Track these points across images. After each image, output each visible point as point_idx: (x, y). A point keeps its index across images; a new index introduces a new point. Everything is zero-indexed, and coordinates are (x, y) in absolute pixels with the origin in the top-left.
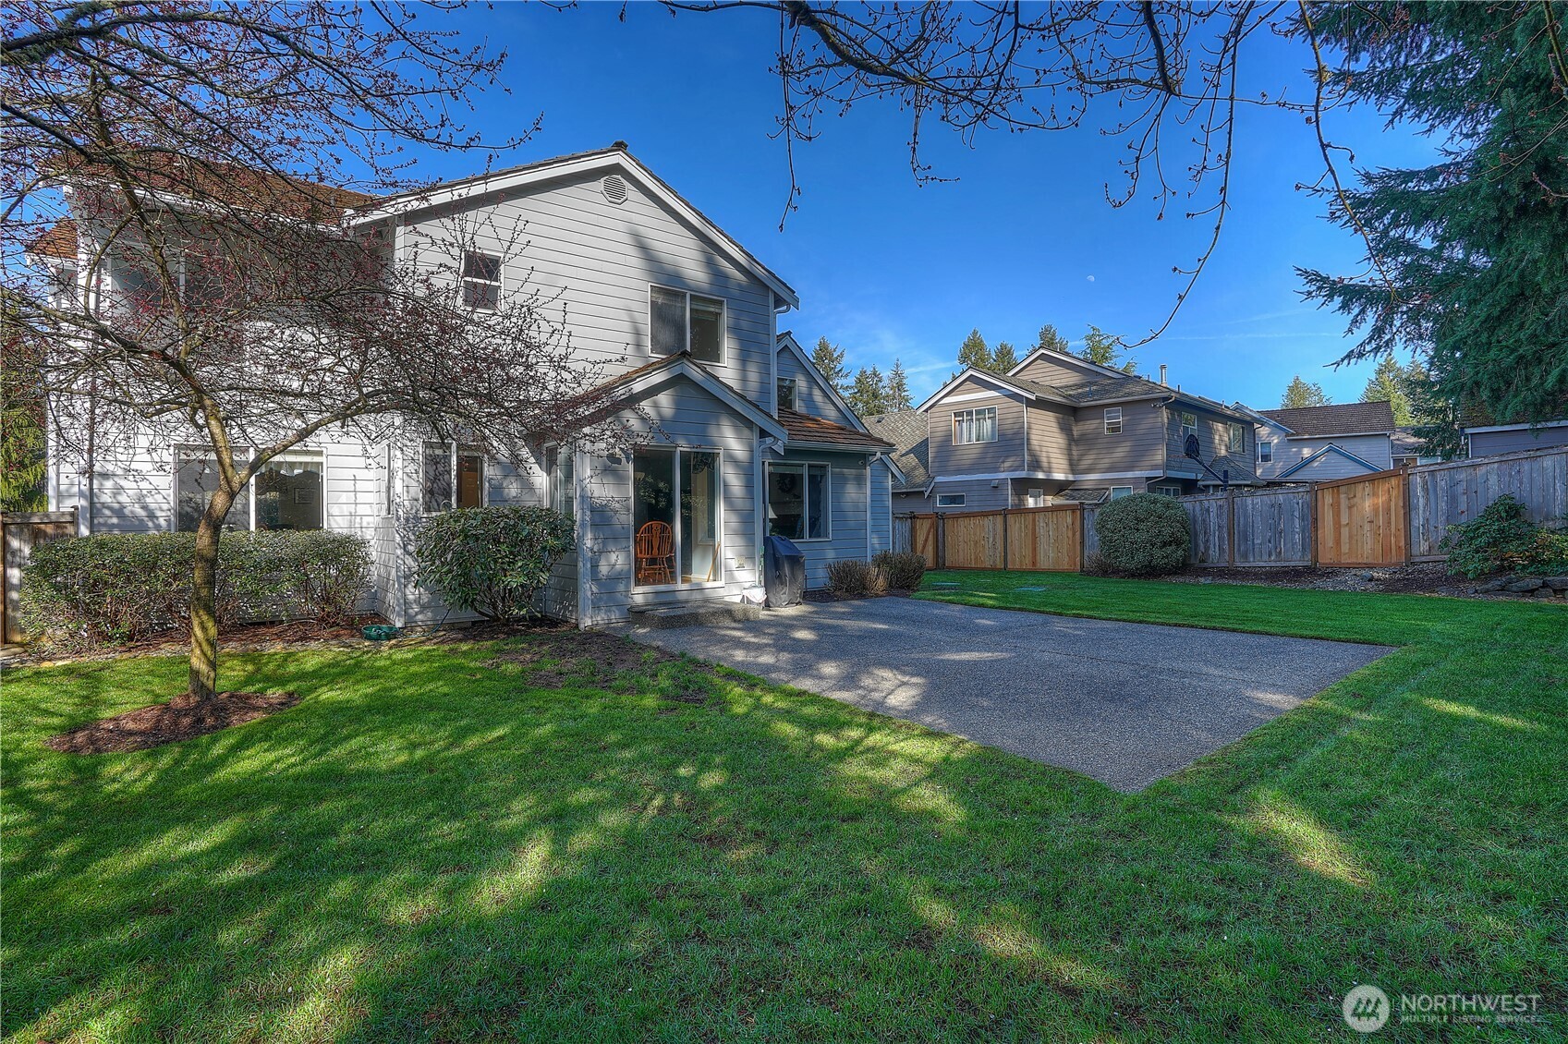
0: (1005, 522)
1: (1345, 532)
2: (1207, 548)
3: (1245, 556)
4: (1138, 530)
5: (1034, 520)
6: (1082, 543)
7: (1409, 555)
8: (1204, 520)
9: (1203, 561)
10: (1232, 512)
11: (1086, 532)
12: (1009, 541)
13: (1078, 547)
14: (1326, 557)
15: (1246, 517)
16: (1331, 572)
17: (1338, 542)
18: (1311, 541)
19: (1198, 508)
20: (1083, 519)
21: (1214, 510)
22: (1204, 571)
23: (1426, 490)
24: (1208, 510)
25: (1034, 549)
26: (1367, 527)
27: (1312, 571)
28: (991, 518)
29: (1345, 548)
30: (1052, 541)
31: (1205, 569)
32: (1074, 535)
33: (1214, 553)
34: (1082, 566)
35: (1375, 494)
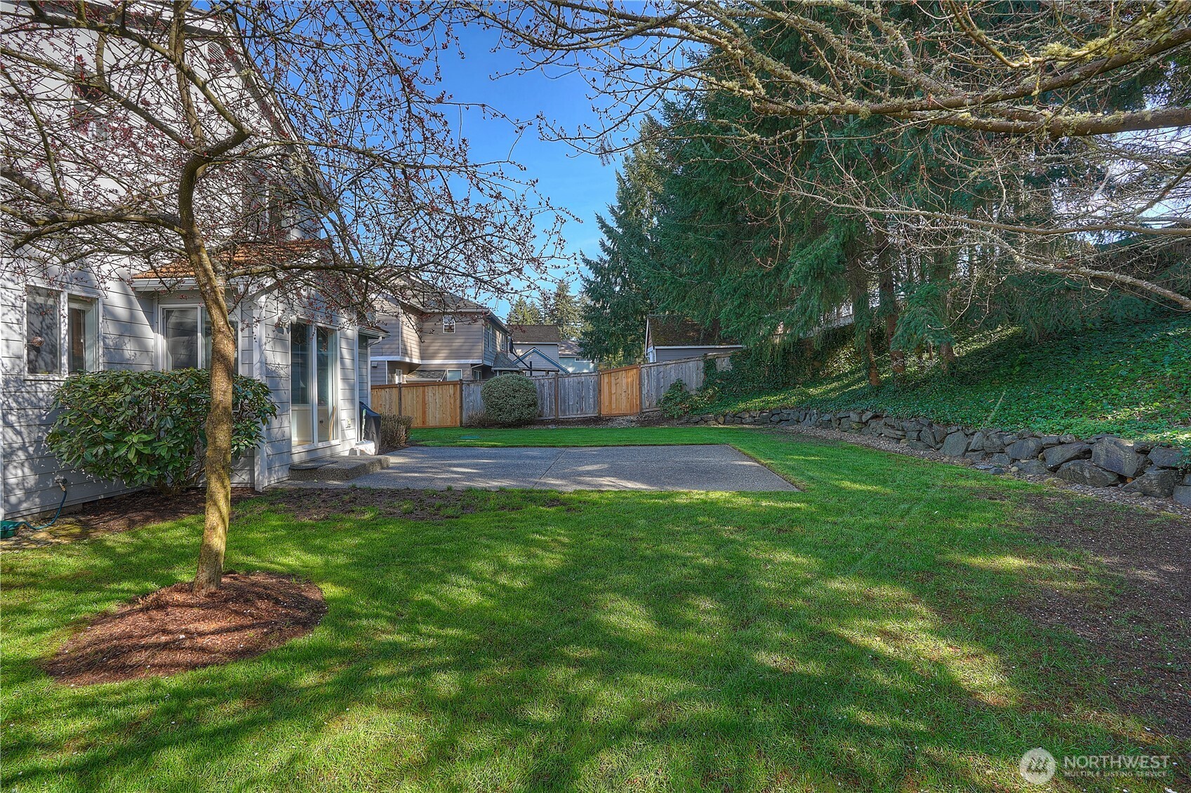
0: (400, 393)
1: (614, 397)
2: (543, 408)
3: (564, 412)
4: (514, 397)
5: (424, 392)
6: (461, 407)
7: (641, 409)
8: (541, 391)
9: (541, 416)
10: (557, 386)
11: (464, 399)
12: (403, 406)
13: (458, 410)
14: (605, 412)
15: (565, 390)
16: (610, 419)
17: (610, 402)
18: (598, 403)
19: (537, 384)
20: (461, 390)
21: (547, 385)
22: (543, 423)
23: (648, 376)
24: (543, 385)
25: (424, 413)
26: (623, 394)
27: (597, 420)
28: (387, 390)
29: (614, 406)
30: (438, 406)
31: (542, 420)
32: (455, 401)
33: (546, 410)
34: (461, 422)
35: (627, 377)
